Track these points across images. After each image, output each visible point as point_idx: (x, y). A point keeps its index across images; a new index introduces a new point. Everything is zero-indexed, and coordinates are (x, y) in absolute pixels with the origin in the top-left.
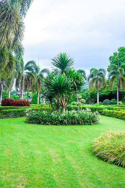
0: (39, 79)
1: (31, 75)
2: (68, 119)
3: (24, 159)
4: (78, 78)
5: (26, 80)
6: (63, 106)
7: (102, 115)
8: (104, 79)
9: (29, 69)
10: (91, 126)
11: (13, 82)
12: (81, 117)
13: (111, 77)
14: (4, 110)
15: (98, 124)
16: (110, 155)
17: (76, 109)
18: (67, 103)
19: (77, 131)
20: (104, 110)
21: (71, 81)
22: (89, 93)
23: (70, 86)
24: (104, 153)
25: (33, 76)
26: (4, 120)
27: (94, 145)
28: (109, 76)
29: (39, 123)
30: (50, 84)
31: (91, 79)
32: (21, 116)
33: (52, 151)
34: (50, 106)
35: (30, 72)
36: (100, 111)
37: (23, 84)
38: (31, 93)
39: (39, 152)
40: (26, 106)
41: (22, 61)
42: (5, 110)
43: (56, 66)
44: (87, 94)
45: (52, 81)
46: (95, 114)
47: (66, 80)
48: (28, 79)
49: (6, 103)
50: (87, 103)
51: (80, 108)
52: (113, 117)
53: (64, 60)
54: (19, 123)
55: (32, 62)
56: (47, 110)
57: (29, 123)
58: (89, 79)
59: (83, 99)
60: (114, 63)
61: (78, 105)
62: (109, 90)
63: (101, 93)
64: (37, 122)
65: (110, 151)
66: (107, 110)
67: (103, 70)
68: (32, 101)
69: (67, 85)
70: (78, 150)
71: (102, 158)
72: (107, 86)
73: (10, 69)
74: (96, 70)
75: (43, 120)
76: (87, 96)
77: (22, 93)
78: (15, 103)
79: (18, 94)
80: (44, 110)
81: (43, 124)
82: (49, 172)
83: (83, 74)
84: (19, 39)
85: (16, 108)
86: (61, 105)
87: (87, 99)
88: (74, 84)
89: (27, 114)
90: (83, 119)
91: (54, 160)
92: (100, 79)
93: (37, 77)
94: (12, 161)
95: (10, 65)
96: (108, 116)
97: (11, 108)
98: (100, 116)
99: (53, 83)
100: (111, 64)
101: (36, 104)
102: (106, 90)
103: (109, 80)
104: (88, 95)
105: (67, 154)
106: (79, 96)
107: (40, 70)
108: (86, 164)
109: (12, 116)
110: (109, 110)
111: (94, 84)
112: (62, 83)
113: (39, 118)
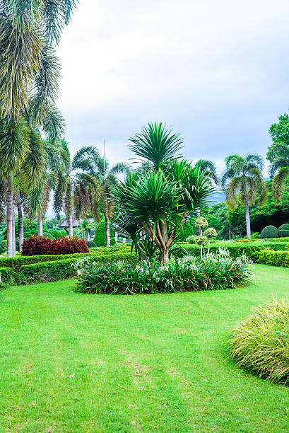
0: (107, 188)
1: (88, 179)
2: (174, 277)
3: (63, 382)
4: (193, 180)
5: (77, 193)
6: (163, 247)
7: (258, 263)
8: (259, 180)
9: (83, 165)
10: (231, 290)
11: (48, 199)
12: (206, 271)
13: (277, 173)
14: (26, 266)
15: (248, 284)
16: (272, 363)
17: (196, 253)
18: (171, 240)
19: (198, 306)
20: (262, 251)
21: (178, 186)
22: (227, 214)
23: (175, 199)
24: (257, 358)
25: (93, 183)
26: (27, 287)
27: (235, 340)
28: (272, 172)
29: (108, 291)
30: (129, 198)
31: (229, 181)
32: (67, 276)
33: (133, 359)
34: (134, 249)
35: (85, 172)
36: (254, 254)
37: (72, 201)
38: (92, 221)
39: (102, 363)
40: (79, 252)
41: (66, 150)
42: (29, 266)
43: (140, 155)
44: (222, 215)
45: (132, 191)
46: (239, 261)
47: (167, 186)
48: (83, 190)
49: (33, 247)
50: (224, 236)
51: (206, 249)
52: (284, 266)
53: (160, 138)
54: (60, 293)
55: (87, 150)
56: (127, 258)
57: (85, 292)
58: (223, 181)
59: (212, 228)
60: (282, 139)
61: (200, 242)
62: (273, 203)
63: (255, 211)
64: (103, 290)
65: (273, 351)
66: (269, 251)
67: (257, 158)
68: (96, 240)
69: (168, 197)
70: (197, 352)
71: (255, 371)
72: (269, 193)
73: (34, 168)
74: (240, 160)
75: (116, 284)
76: (223, 220)
77: (71, 223)
78: (52, 247)
79: (62, 225)
80: (121, 259)
81: (118, 293)
82: (121, 413)
83: (208, 169)
84: (49, 98)
85: (56, 259)
86: (157, 246)
87: (223, 227)
88: (185, 195)
89: (79, 272)
90: (212, 275)
91: (135, 382)
92: (249, 179)
93: (104, 183)
94: (33, 390)
95: (33, 159)
96: (273, 265)
97: (44, 260)
98: (252, 266)
99: (136, 196)
100: (276, 141)
101: (105, 245)
102: (266, 204)
103: (271, 181)
104: (225, 219)
105: (168, 364)
106: (201, 221)
107: (110, 168)
108: (213, 388)
109: (45, 278)
110: (275, 249)
111: (238, 193)
112: (158, 193)
113: (108, 279)
